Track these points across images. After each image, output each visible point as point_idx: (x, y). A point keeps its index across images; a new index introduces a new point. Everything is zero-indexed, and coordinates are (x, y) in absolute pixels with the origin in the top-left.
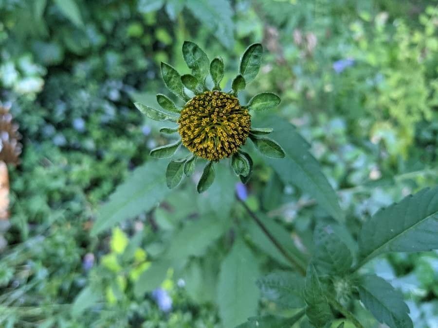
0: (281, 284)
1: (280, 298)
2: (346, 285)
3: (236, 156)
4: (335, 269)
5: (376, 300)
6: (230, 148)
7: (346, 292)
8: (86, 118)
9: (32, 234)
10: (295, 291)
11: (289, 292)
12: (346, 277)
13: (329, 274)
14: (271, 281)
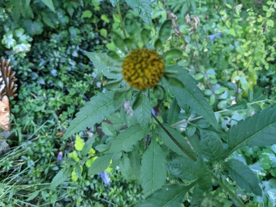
0: (181, 165)
1: (181, 174)
2: (220, 166)
3: (156, 88)
4: (213, 157)
5: (239, 175)
6: (153, 82)
7: (220, 170)
8: (58, 69)
9: (25, 139)
10: (190, 170)
11: (186, 170)
12: (220, 161)
13: (210, 160)
14: (175, 164)
